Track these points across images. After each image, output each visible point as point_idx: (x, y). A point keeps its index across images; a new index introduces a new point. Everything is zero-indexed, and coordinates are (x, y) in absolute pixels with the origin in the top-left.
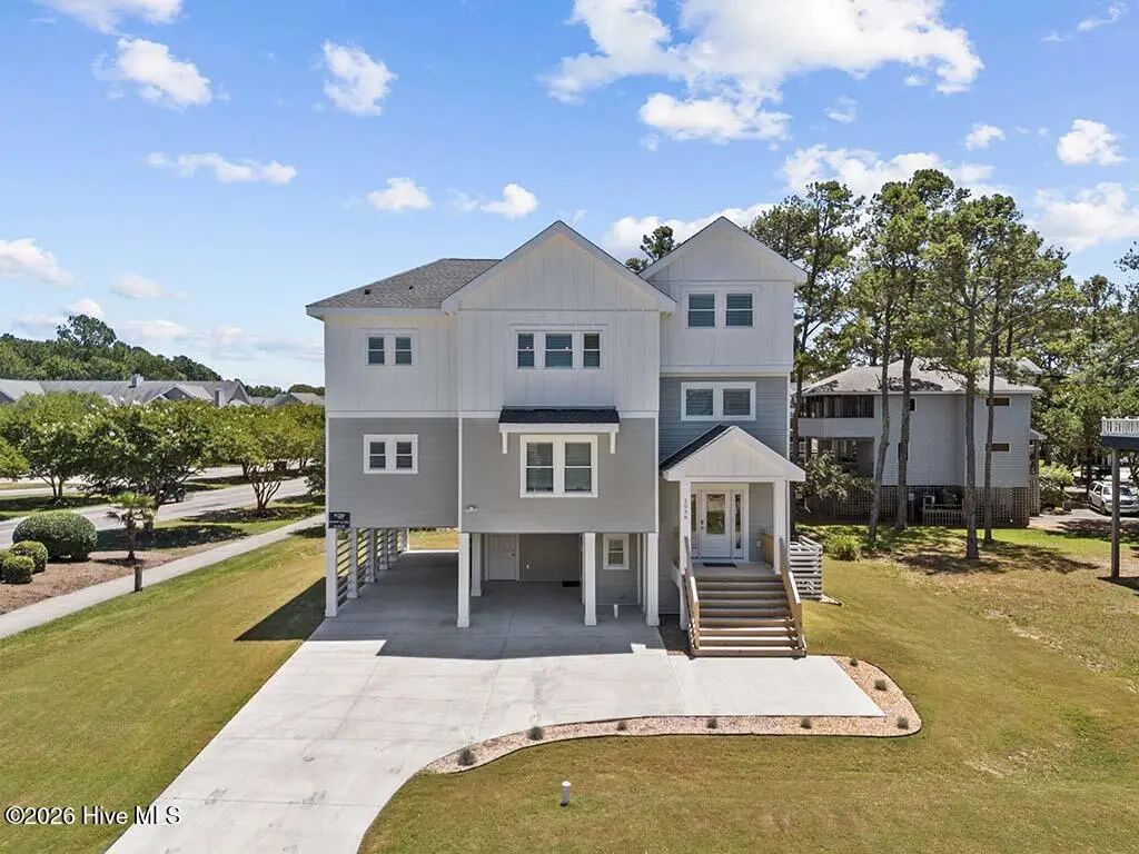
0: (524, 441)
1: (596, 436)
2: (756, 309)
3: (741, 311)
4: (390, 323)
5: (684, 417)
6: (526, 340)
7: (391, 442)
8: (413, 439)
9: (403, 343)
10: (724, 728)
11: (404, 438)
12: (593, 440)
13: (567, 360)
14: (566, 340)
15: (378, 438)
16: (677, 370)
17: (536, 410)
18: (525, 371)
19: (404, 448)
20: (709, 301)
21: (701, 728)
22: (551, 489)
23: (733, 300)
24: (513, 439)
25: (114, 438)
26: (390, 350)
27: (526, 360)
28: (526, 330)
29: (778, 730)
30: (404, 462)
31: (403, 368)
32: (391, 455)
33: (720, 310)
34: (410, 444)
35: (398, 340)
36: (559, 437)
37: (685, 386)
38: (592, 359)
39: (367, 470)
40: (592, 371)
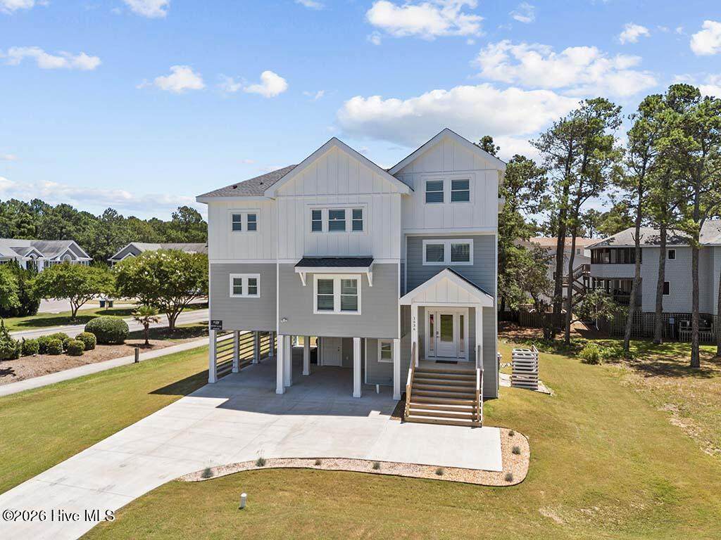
0: (316, 278)
1: (360, 275)
2: (472, 189)
3: (461, 191)
4: (244, 206)
5: (425, 263)
6: (317, 215)
7: (245, 278)
8: (257, 276)
9: (252, 218)
10: (384, 470)
11: (252, 276)
12: (359, 278)
13: (342, 226)
14: (341, 214)
15: (237, 276)
16: (417, 231)
17: (323, 259)
18: (317, 233)
19: (252, 282)
20: (440, 185)
21: (369, 468)
22: (332, 309)
23: (455, 184)
24: (309, 277)
25: (147, 276)
26: (244, 222)
27: (317, 226)
28: (317, 208)
29: (418, 475)
30: (252, 291)
31: (251, 233)
32: (245, 286)
33: (447, 191)
34: (256, 280)
35: (249, 215)
36: (338, 275)
37: (425, 242)
38: (358, 226)
39: (232, 295)
40: (357, 233)
